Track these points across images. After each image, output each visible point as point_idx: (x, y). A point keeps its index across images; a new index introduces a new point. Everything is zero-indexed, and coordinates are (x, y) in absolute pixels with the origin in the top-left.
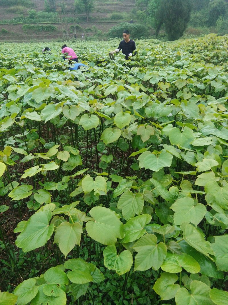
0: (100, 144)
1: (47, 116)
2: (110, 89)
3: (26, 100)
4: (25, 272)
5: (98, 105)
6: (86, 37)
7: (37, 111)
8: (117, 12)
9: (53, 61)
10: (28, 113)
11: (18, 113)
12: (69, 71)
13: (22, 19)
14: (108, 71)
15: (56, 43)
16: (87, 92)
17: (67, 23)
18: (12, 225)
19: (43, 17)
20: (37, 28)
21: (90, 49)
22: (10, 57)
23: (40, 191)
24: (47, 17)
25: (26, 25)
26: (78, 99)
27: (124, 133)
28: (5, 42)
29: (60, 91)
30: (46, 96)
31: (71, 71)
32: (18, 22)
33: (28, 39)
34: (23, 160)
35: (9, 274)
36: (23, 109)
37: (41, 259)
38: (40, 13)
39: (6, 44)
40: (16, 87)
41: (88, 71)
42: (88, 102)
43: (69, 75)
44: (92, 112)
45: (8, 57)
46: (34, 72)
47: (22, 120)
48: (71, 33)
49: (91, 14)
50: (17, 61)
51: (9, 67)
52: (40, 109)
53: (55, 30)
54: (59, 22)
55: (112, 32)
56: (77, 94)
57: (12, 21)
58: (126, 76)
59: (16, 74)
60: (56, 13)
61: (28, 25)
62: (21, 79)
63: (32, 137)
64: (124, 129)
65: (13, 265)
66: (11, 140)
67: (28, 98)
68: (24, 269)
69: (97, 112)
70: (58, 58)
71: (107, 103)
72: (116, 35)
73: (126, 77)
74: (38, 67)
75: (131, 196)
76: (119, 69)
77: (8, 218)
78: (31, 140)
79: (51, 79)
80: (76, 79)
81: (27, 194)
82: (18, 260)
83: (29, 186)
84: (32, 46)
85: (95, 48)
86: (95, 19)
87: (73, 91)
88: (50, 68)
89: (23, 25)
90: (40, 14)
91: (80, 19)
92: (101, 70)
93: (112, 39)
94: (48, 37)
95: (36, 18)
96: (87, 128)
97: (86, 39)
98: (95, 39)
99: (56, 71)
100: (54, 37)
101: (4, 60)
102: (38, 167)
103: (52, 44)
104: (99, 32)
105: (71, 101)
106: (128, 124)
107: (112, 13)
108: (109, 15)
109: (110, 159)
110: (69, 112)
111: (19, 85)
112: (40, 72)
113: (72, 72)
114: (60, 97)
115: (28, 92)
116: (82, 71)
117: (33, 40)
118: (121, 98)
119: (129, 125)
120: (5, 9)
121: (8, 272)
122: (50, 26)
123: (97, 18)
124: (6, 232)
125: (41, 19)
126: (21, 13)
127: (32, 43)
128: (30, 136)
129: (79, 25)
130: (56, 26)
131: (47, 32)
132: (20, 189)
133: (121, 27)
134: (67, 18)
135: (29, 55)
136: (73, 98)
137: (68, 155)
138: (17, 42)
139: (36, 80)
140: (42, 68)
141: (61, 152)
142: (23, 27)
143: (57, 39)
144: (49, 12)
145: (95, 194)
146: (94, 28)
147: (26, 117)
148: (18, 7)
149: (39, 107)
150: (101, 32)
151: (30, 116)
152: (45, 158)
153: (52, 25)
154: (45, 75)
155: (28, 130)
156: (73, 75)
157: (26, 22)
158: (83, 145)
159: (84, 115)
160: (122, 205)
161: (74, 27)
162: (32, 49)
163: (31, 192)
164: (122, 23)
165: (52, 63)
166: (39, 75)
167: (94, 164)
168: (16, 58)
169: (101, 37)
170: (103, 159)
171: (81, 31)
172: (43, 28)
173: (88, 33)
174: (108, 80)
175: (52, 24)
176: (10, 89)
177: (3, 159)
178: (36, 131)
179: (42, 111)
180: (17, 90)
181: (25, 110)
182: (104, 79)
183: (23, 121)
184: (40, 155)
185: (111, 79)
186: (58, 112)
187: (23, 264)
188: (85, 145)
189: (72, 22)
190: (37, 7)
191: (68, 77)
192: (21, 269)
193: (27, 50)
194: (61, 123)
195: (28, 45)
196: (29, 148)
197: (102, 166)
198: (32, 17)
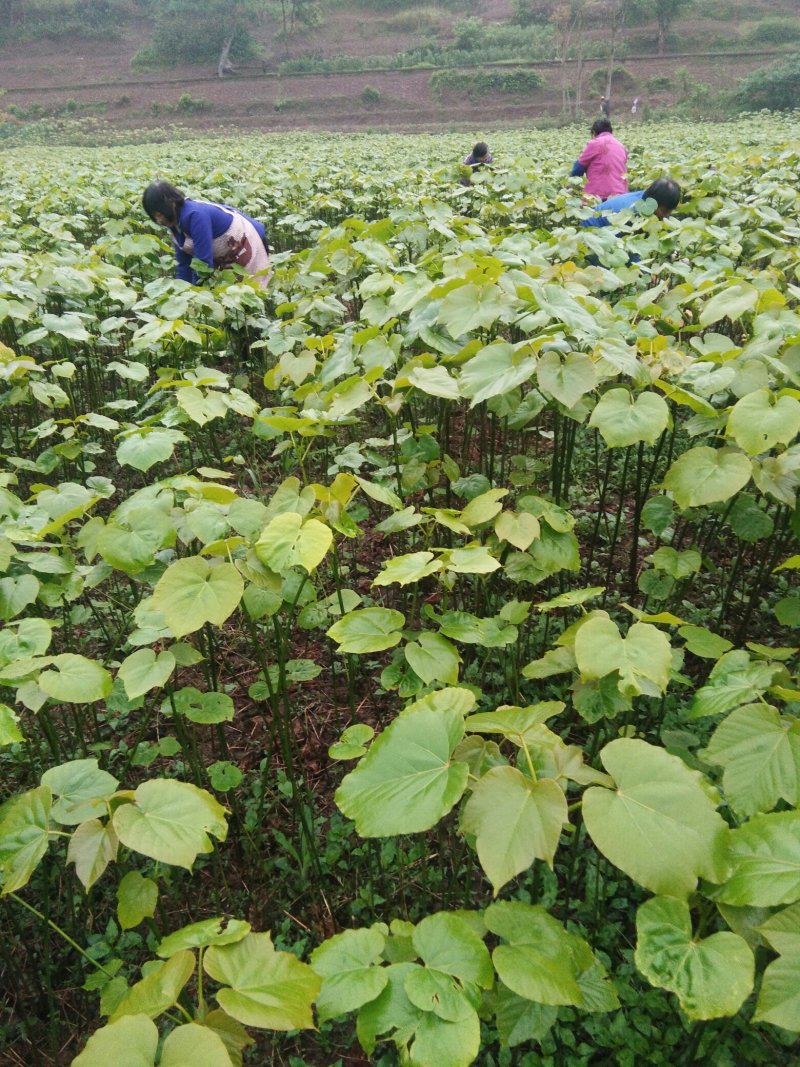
0: (657, 505)
1: (480, 386)
2: (724, 301)
3: (417, 328)
4: (341, 891)
5: (672, 358)
6: (646, 111)
7: (449, 365)
8: (781, 14)
9: (519, 195)
10: (419, 370)
11: (387, 365)
12: (571, 229)
13: (429, 51)
14: (720, 234)
15: (536, 134)
16: (633, 307)
17: (585, 61)
18: (318, 727)
19: (502, 42)
20: (475, 81)
21: (656, 155)
22: (379, 181)
23: (427, 638)
24: (517, 43)
25: (442, 72)
26: (596, 332)
27: (764, 473)
28: (369, 133)
29: (537, 298)
30: (486, 315)
31: (578, 230)
32: (416, 62)
33: (443, 121)
34: (386, 526)
35: (292, 884)
36: (405, 354)
37: (393, 863)
38: (494, 30)
39: (370, 137)
40: (388, 281)
41: (640, 231)
42: (630, 343)
43: (569, 244)
44: (644, 385)
45: (374, 181)
46: (450, 234)
47: (399, 390)
48: (591, 97)
49: (676, 27)
50: (399, 196)
51: (372, 215)
52: (459, 359)
53: (537, 88)
54: (556, 59)
55: (749, 90)
56: (593, 311)
57: (400, 61)
58: (789, 255)
59: (393, 239)
60: (550, 28)
61: (448, 71)
62: (407, 253)
63: (418, 451)
64: (768, 460)
65: (307, 858)
66: (352, 454)
67: (423, 319)
68: (339, 879)
69: (662, 385)
70: (538, 184)
71: (705, 351)
72: (765, 99)
73: (791, 260)
74: (465, 214)
75: (772, 726)
76: (767, 227)
77: (310, 702)
78: (414, 462)
79: (505, 257)
80: (593, 260)
81: (384, 640)
82: (324, 845)
83: (393, 614)
84: (453, 143)
85: (677, 149)
86: (693, 43)
87: (580, 300)
88: (505, 221)
89: (434, 73)
90: (495, 33)
91: (631, 46)
92: (692, 231)
93: (745, 117)
94: (511, 114)
95: (479, 47)
96: (616, 438)
97: (646, 118)
98: (681, 116)
99: (523, 231)
100: (530, 112)
101: (358, 190)
102: (432, 555)
103: (520, 137)
104: (698, 90)
105: (570, 339)
107: (760, 19)
108: (745, 29)
109: (688, 564)
110: (560, 376)
111: (400, 274)
112: (468, 234)
113: (581, 233)
114: (529, 322)
115: (427, 300)
116: (617, 231)
117: (457, 124)
118: (765, 336)
120: (381, 19)
121: (289, 875)
122: (521, 75)
123: (699, 38)
124: (301, 745)
125: (493, 51)
126: (434, 31)
127: (455, 135)
128: (413, 446)
129: (628, 69)
130: (542, 74)
131: (508, 96)
132: (366, 619)
133: (791, 71)
134: (585, 42)
135: (440, 174)
136: (578, 326)
137: (535, 530)
138: (407, 132)
139: (457, 260)
140: (476, 220)
141: (508, 515)
142: (430, 81)
143: (538, 120)
144: (524, 26)
145: (622, 686)
146: (684, 74)
147: (413, 382)
148: (423, 12)
149: (456, 353)
150: (704, 89)
151: (425, 379)
152: (457, 527)
153: (527, 71)
154: (486, 243)
155: (408, 425)
156: (583, 244)
157: (442, 63)
158: (584, 498)
159: (614, 391)
161: (606, 76)
162: (452, 156)
163: (397, 638)
164: (794, 56)
165: (512, 204)
166: (467, 244)
168: (397, 185)
169: (702, 109)
170: (660, 560)
171: (631, 87)
172: (496, 82)
173: (655, 97)
174: (713, 266)
175: (531, 65)
176: (369, 285)
177: (328, 512)
178: (433, 434)
179: (463, 367)
180: (390, 292)
181: (411, 360)
182: (699, 262)
183: (400, 395)
184: (441, 517)
185: (730, 263)
186: (520, 375)
187: (338, 861)
188: (587, 500)
189: (602, 57)
190: (486, 10)
191: (565, 254)
192: (327, 876)
193: (435, 159)
194: (522, 413)
195: (440, 140)
196: (406, 487)
197: (650, 586)
198: (465, 45)
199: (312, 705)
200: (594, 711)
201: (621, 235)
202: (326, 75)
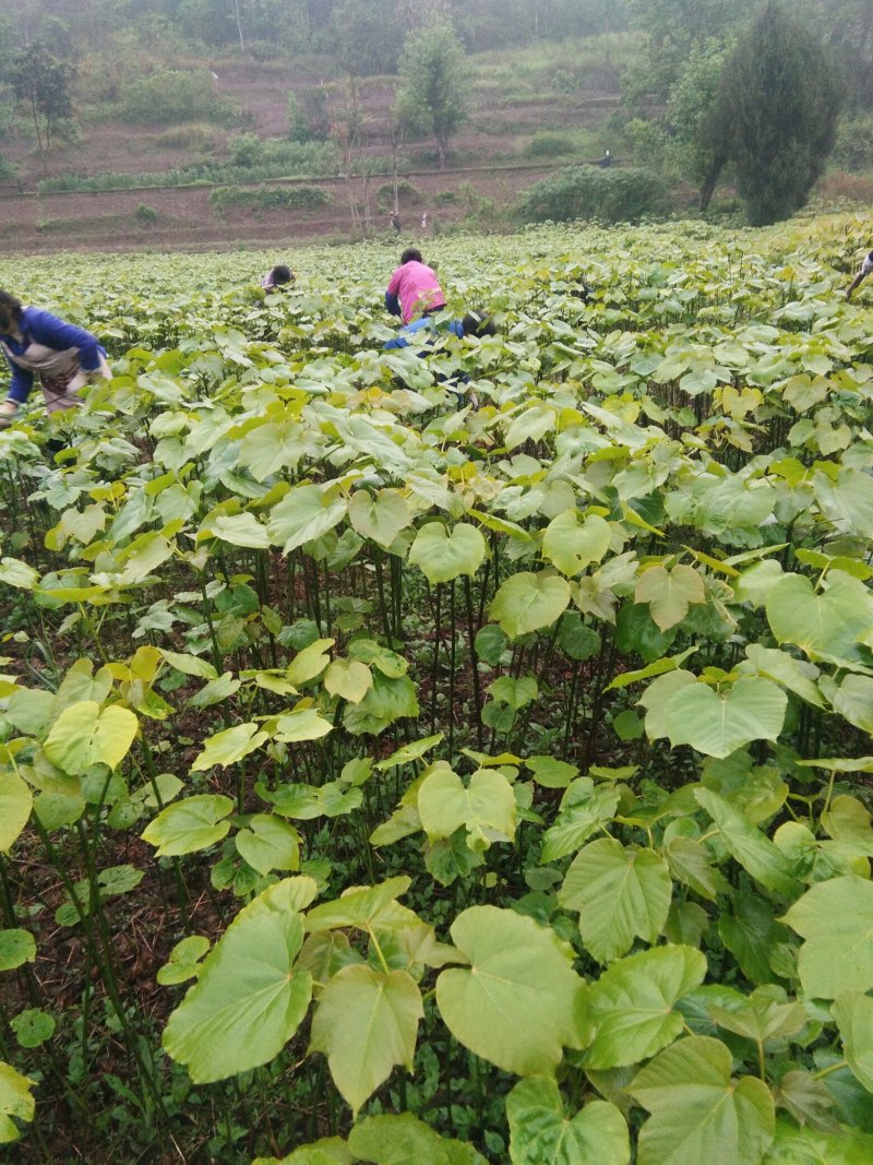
0: (488, 635)
1: (292, 532)
2: (525, 423)
3: (218, 471)
4: (195, 1131)
5: (482, 484)
6: (435, 225)
7: (256, 511)
8: (551, 128)
9: (318, 316)
10: (222, 520)
11: (188, 516)
12: (373, 352)
13: (206, 169)
14: (517, 349)
15: (329, 251)
16: (440, 434)
17: (369, 177)
18: (150, 938)
19: (282, 159)
20: (259, 198)
21: (451, 270)
22: (164, 307)
23: (260, 822)
24: (297, 160)
25: (222, 189)
26: (406, 464)
27: (583, 593)
28: (149, 253)
29: (341, 433)
30: (290, 454)
31: (380, 353)
32: (193, 179)
33: (229, 239)
34: (201, 699)
35: (135, 1136)
36: (207, 501)
37: (254, 1083)
38: (272, 146)
39: (151, 257)
40: (182, 420)
41: (442, 351)
42: (441, 471)
43: (373, 369)
44: (458, 515)
45: (158, 306)
46: (247, 362)
47: (202, 543)
48: (381, 213)
49: (454, 143)
50: (187, 322)
51: (159, 343)
52: (267, 502)
53: (325, 203)
54: (340, 175)
55: (531, 202)
56: (400, 441)
57: (175, 178)
58: (585, 366)
59: (185, 370)
60: (330, 144)
61: (229, 188)
62: (202, 384)
63: (235, 604)
64: (584, 579)
65: (148, 1100)
66: (160, 613)
67: (224, 461)
68: (192, 1117)
69: (477, 514)
70: (334, 307)
71: (515, 475)
72: (547, 211)
73: (588, 371)
74: (262, 339)
75: (618, 860)
76: (561, 340)
77: (138, 908)
78: (229, 618)
79: (310, 385)
80: (400, 384)
81: (210, 833)
82: (170, 1080)
83: (219, 800)
84: (242, 262)
85: (470, 263)
86: (471, 158)
87: (388, 430)
88: (306, 344)
89: (213, 191)
90: (273, 149)
91: (414, 161)
92: (492, 348)
93: (531, 229)
94: (300, 231)
95: (258, 163)
96: (437, 574)
97: (437, 232)
98: (470, 229)
99: (325, 355)
100: (320, 229)
101: (141, 316)
102: (256, 727)
103: (312, 254)
104: (484, 204)
105: (381, 472)
106: (598, 560)
107: (532, 134)
108: (521, 143)
109: (526, 692)
110: (373, 514)
111: (195, 411)
112: (267, 361)
113: (383, 356)
114: (339, 455)
115: (225, 440)
116: (419, 351)
117: (244, 242)
118: (568, 455)
119: (603, 562)
120: (149, 135)
121: (130, 1126)
122: (307, 192)
123: (478, 153)
124: (129, 964)
125: (274, 167)
126: (208, 148)
127: (244, 254)
128: (228, 598)
129: (413, 184)
130: (328, 191)
131: (296, 213)
132: (188, 812)
133: (567, 184)
134: (368, 158)
135: (231, 297)
136: (387, 458)
137: (367, 679)
138: (191, 252)
139: (256, 391)
140: (276, 344)
141: (337, 668)
142: (210, 198)
143: (330, 237)
144: (303, 143)
145: (470, 841)
146: (467, 189)
147: (216, 533)
148: (195, 128)
149: (263, 496)
150: (489, 203)
151: (230, 529)
152: (282, 688)
153: (310, 187)
154: (287, 370)
155: (220, 576)
156: (387, 368)
157: (221, 180)
158: (421, 627)
159: (429, 526)
160: (579, 895)
161: (392, 192)
162: (243, 276)
163: (226, 827)
164: (568, 169)
165: (312, 326)
166: (267, 373)
167: (461, 704)
168: (185, 311)
169: (490, 222)
170: (498, 691)
171: (418, 202)
172: (282, 199)
173: (443, 211)
174: (515, 382)
175: (315, 181)
176: (161, 425)
177: (130, 694)
178: (250, 583)
179: (274, 510)
180: (185, 431)
181: (216, 507)
182: (502, 378)
183: (205, 548)
184: (263, 680)
185: (530, 378)
186: (332, 517)
187: (189, 1095)
188: (426, 629)
189: (385, 173)
190: (261, 127)
191: (369, 379)
192: (177, 1116)
193: (225, 280)
194: (343, 552)
195: (228, 259)
196: (222, 646)
197: (494, 718)
198: (243, 161)
199: (140, 912)
200: (448, 872)
201: (424, 355)
202: (94, 194)
